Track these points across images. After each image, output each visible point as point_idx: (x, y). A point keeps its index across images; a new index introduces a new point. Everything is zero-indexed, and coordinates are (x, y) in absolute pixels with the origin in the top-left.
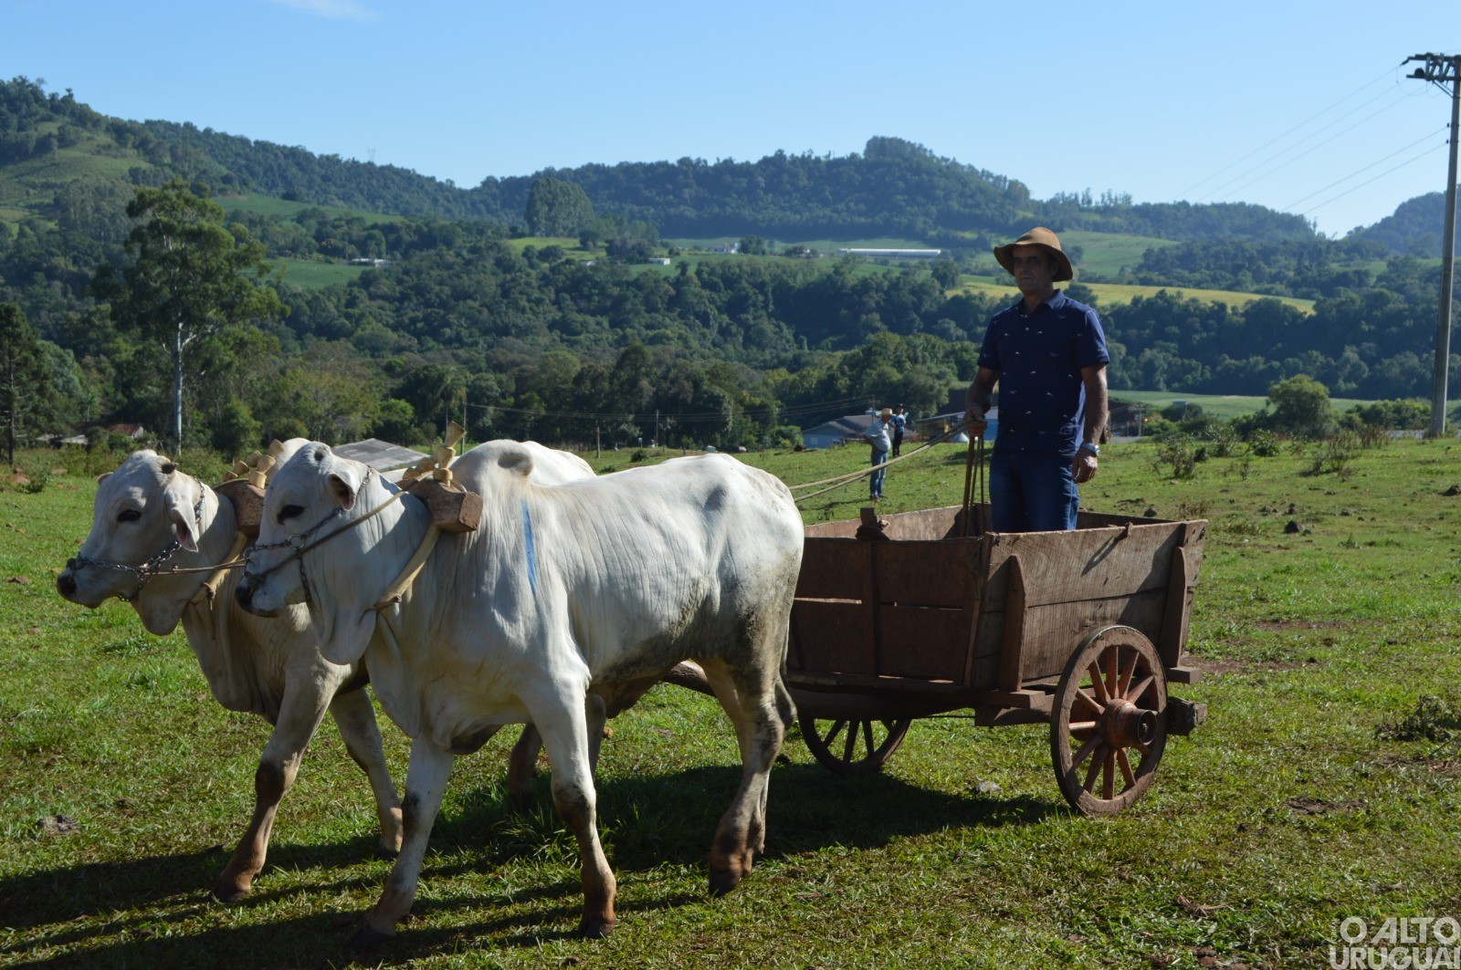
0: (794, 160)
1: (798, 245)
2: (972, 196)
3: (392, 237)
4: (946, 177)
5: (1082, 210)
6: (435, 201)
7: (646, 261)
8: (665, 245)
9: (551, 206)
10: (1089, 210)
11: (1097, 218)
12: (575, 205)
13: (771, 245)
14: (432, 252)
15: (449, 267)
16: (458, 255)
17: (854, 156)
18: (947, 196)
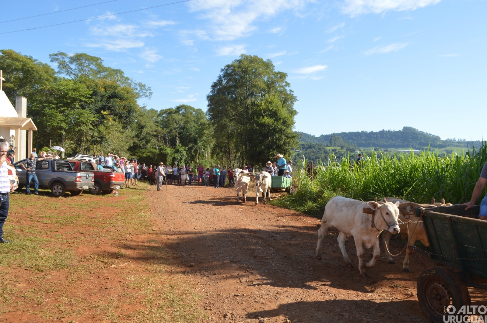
0: (386, 131)
1: (387, 149)
2: (427, 139)
3: (303, 146)
4: (421, 135)
5: (453, 142)
6: (311, 139)
7: (354, 152)
8: (358, 149)
9: (335, 141)
10: (455, 142)
11: (457, 144)
12: (340, 140)
13: (381, 149)
14: (311, 149)
15: (314, 152)
16: (316, 150)
17: (400, 131)
18: (421, 139)
